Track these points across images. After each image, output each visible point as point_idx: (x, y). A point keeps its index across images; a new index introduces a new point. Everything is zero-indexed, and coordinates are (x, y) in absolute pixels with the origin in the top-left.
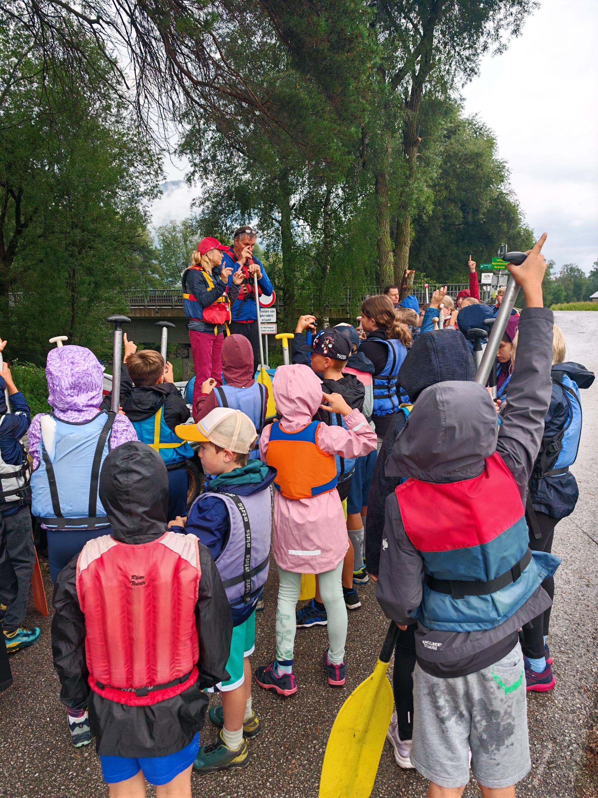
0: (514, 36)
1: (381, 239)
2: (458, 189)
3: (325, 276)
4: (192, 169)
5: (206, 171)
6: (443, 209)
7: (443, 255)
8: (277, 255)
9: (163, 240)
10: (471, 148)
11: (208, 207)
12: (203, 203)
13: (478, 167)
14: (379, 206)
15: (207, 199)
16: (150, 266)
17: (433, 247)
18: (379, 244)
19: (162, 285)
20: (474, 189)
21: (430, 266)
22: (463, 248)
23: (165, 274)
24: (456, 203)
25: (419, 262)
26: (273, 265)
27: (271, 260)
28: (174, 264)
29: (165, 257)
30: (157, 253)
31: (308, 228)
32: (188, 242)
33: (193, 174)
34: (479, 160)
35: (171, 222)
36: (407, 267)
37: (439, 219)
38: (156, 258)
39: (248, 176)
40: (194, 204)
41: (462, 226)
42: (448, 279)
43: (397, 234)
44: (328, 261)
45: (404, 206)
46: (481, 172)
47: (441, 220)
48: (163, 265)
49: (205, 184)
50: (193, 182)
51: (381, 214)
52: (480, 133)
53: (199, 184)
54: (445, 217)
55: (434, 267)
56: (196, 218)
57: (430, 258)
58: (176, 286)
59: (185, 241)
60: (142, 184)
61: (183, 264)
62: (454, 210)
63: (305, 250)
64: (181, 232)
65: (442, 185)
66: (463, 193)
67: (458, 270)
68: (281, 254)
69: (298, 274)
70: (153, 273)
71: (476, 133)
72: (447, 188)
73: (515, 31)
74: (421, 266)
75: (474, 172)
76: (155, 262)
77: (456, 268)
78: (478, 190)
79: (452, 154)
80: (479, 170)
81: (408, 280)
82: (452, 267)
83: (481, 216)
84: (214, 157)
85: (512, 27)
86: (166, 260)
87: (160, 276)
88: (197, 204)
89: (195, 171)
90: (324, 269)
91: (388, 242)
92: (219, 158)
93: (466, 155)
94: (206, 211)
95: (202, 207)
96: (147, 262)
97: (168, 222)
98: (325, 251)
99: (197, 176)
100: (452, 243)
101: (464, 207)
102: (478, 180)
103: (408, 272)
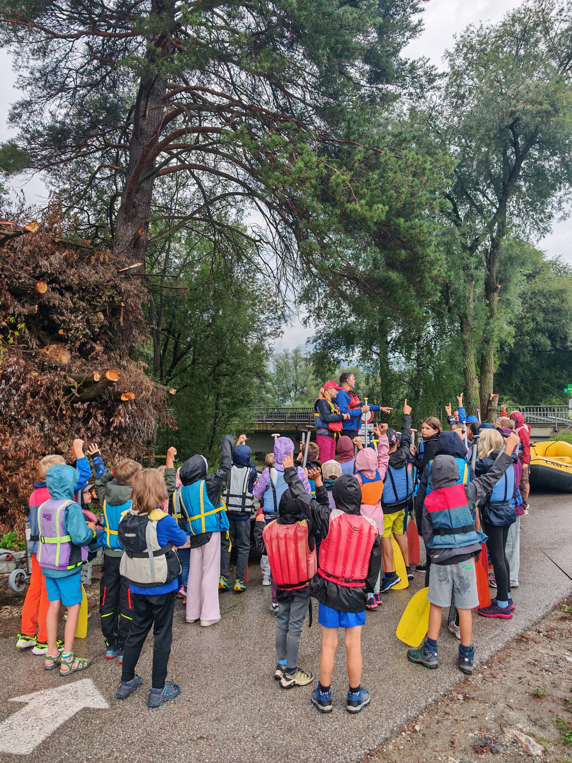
1: (467, 368)
2: (544, 321)
3: (418, 397)
4: (308, 315)
5: (319, 317)
6: (531, 338)
7: (536, 379)
8: (375, 380)
9: (277, 366)
10: (555, 286)
11: (320, 344)
12: (315, 341)
13: (563, 301)
14: (464, 342)
15: (319, 338)
16: (265, 388)
17: (524, 372)
18: (465, 373)
19: (274, 403)
20: (560, 320)
21: (522, 388)
22: (555, 372)
23: (276, 393)
24: (544, 333)
25: (512, 385)
26: (373, 389)
27: (371, 385)
28: (285, 385)
29: (278, 379)
30: (271, 376)
31: (403, 359)
32: (298, 367)
33: (308, 318)
34: (564, 296)
35: (285, 350)
36: (492, 392)
37: (527, 347)
38: (271, 381)
39: (353, 319)
40: (308, 342)
41: (553, 352)
42: (541, 401)
43: (482, 363)
44: (420, 385)
45: (487, 341)
46: (566, 306)
47: (530, 348)
48: (276, 386)
49: (318, 325)
50: (308, 324)
51: (465, 348)
52: (564, 272)
53: (313, 325)
54: (533, 345)
55: (527, 389)
56: (310, 352)
57: (522, 381)
58: (286, 404)
59: (296, 366)
60: (268, 326)
61: (293, 385)
62: (544, 340)
63: (400, 377)
64: (292, 358)
65: (528, 317)
66: (550, 325)
67: (551, 392)
68: (379, 380)
69: (393, 396)
70: (267, 393)
71: (560, 272)
72: (534, 320)
74: (514, 389)
75: (559, 306)
76: (269, 384)
77: (549, 391)
78: (564, 321)
79: (537, 291)
80: (564, 304)
81: (493, 403)
82: (544, 389)
83: (569, 344)
84: (326, 305)
86: (279, 382)
87: (273, 396)
88: (311, 342)
89: (310, 316)
90: (417, 392)
91: (473, 370)
92: (329, 306)
93: (550, 291)
94: (318, 347)
95: (315, 344)
96: (263, 384)
97: (282, 351)
98: (419, 377)
99: (311, 319)
100: (543, 367)
101: (552, 336)
102: (564, 313)
103: (492, 395)
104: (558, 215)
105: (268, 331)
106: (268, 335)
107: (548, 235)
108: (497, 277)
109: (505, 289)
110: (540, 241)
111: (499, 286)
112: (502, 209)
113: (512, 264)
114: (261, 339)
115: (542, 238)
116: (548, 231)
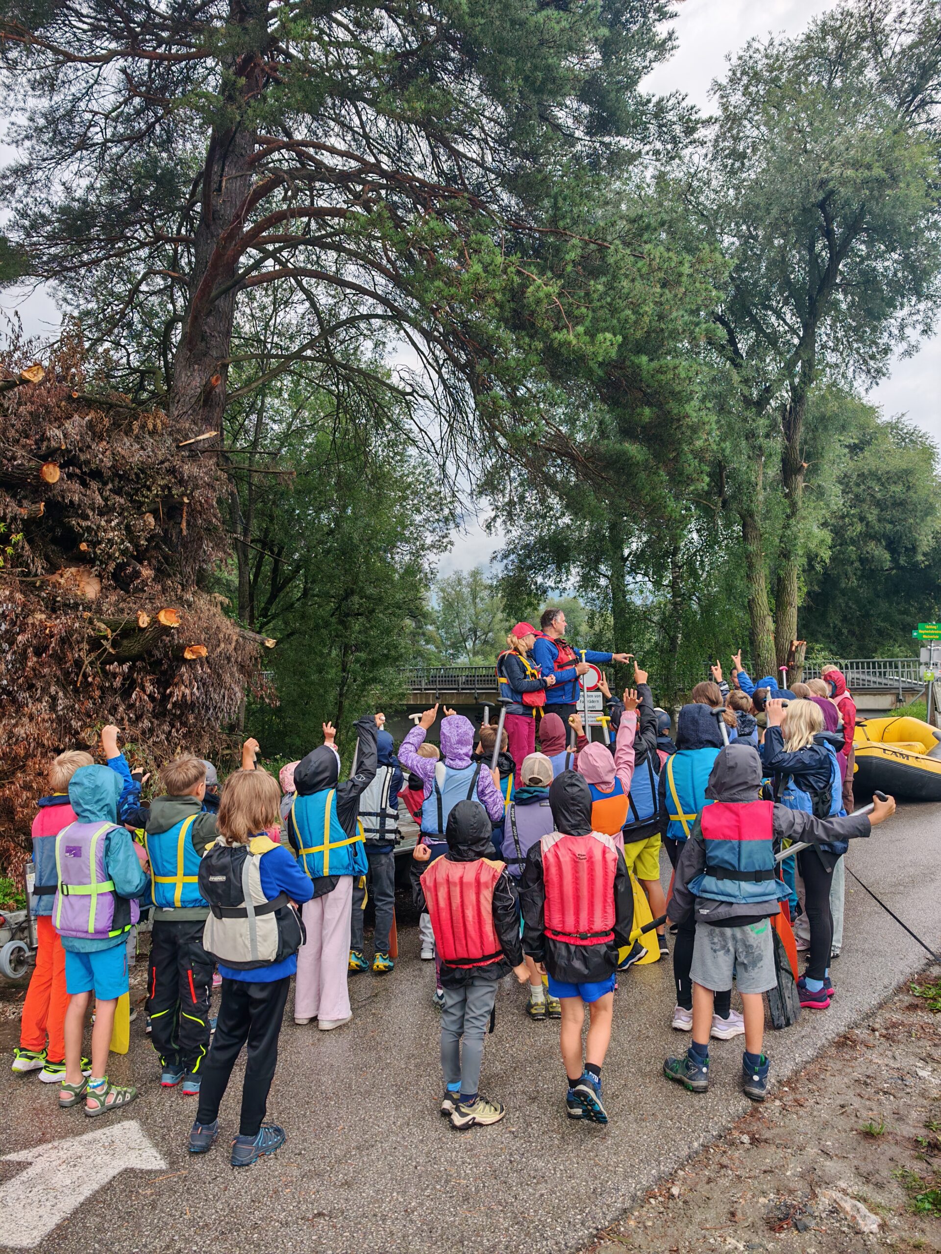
0: (925, 337)
1: (753, 600)
2: (879, 521)
3: (675, 647)
4: (493, 514)
5: (511, 517)
6: (858, 549)
7: (867, 615)
8: (605, 621)
9: (444, 598)
10: (896, 463)
11: (513, 561)
12: (505, 557)
13: (909, 488)
14: (748, 556)
15: (512, 551)
16: (424, 634)
17: (847, 604)
18: (750, 606)
19: (438, 659)
20: (905, 520)
21: (845, 631)
22: (898, 604)
23: (443, 643)
24: (879, 541)
25: (828, 626)
26: (600, 634)
27: (597, 628)
28: (457, 630)
29: (445, 620)
30: (435, 615)
31: (650, 586)
32: (478, 600)
33: (494, 519)
34: (910, 479)
35: (456, 573)
36: (795, 637)
37: (852, 563)
38: (433, 623)
39: (567, 520)
40: (494, 558)
41: (894, 571)
42: (875, 651)
43: (778, 591)
44: (678, 627)
45: (786, 555)
46: (914, 496)
47: (857, 564)
48: (442, 632)
49: (509, 531)
50: (493, 529)
51: (751, 566)
52: (911, 440)
53: (501, 531)
54: (862, 560)
55: (852, 633)
56: (497, 576)
57: (845, 619)
58: (459, 661)
59: (475, 598)
60: (428, 534)
61: (470, 630)
62: (879, 552)
63: (645, 615)
64: (469, 585)
65: (853, 515)
66: (889, 526)
67: (891, 637)
68: (611, 620)
69: (634, 646)
70: (427, 644)
71: (904, 440)
72: (862, 519)
73: (925, 332)
74: (831, 631)
75: (903, 496)
76: (431, 627)
77: (888, 634)
78: (911, 521)
79: (866, 472)
80: (911, 493)
81: (797, 655)
82: (880, 632)
83: (920, 558)
84: (522, 498)
85: (920, 327)
86: (447, 625)
87: (437, 648)
88: (499, 558)
89: (496, 516)
90: (673, 640)
91: (764, 601)
92: (528, 499)
93: (887, 473)
94: (510, 567)
95: (505, 561)
96: (421, 628)
97: (452, 574)
98: (675, 614)
99: (499, 521)
100: (878, 597)
101: (892, 545)
102: (910, 507)
103: (796, 643)
104: (899, 348)
105: (428, 541)
106: (428, 548)
107: (883, 381)
108: (801, 450)
109: (815, 470)
110: (870, 391)
111: (805, 465)
112: (808, 339)
113: (825, 428)
114: (416, 555)
115: (874, 385)
116: (884, 375)
